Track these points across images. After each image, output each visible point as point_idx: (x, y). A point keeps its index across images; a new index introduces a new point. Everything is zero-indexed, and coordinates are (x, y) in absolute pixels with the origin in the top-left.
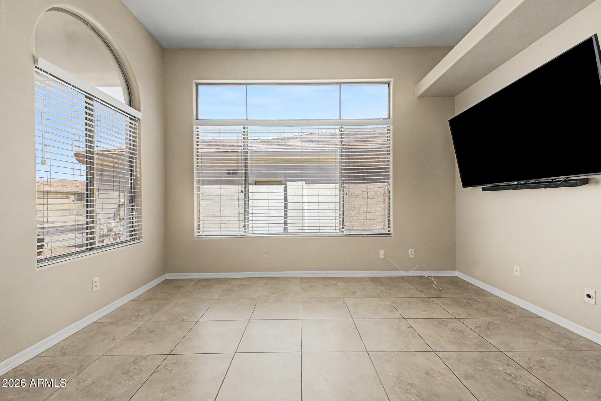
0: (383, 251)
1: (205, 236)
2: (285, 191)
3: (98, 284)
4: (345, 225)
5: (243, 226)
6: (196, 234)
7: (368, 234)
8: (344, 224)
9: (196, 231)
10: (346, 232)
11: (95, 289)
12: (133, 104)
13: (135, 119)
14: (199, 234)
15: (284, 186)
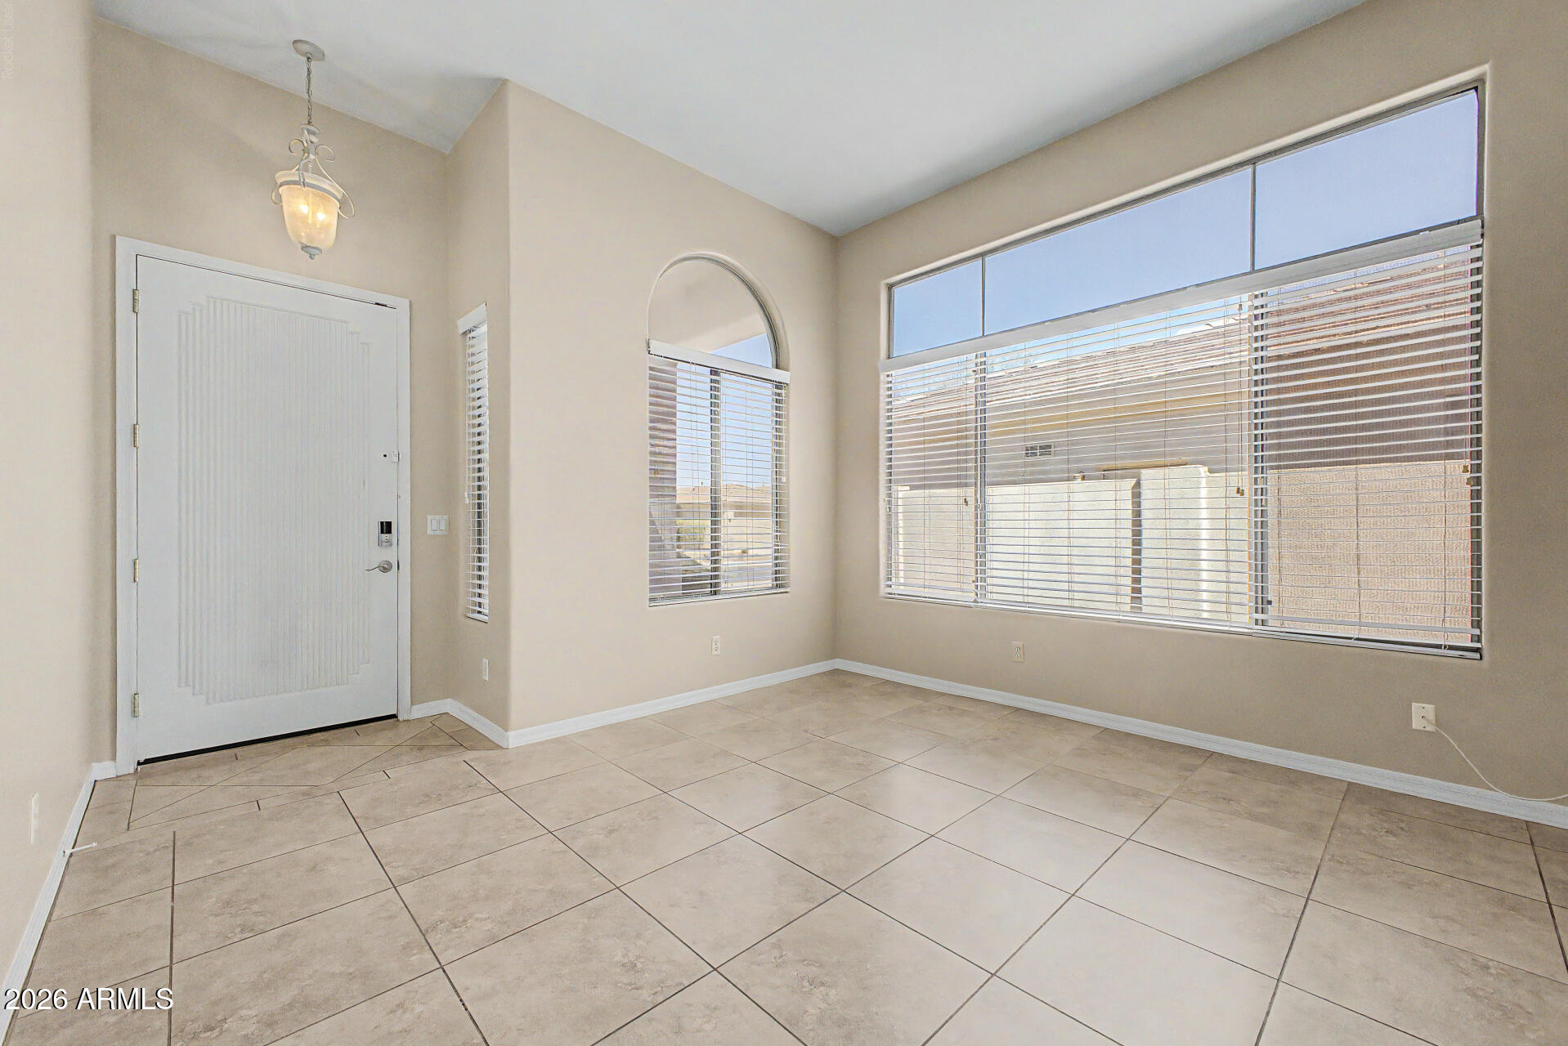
0: (1430, 708)
1: (898, 595)
2: (1137, 495)
3: (719, 645)
4: (1270, 603)
5: (973, 582)
6: (884, 590)
7: (1358, 639)
8: (1269, 599)
9: (883, 583)
10: (1274, 625)
11: (714, 653)
12: (782, 364)
13: (779, 385)
14: (889, 590)
15: (1134, 481)
